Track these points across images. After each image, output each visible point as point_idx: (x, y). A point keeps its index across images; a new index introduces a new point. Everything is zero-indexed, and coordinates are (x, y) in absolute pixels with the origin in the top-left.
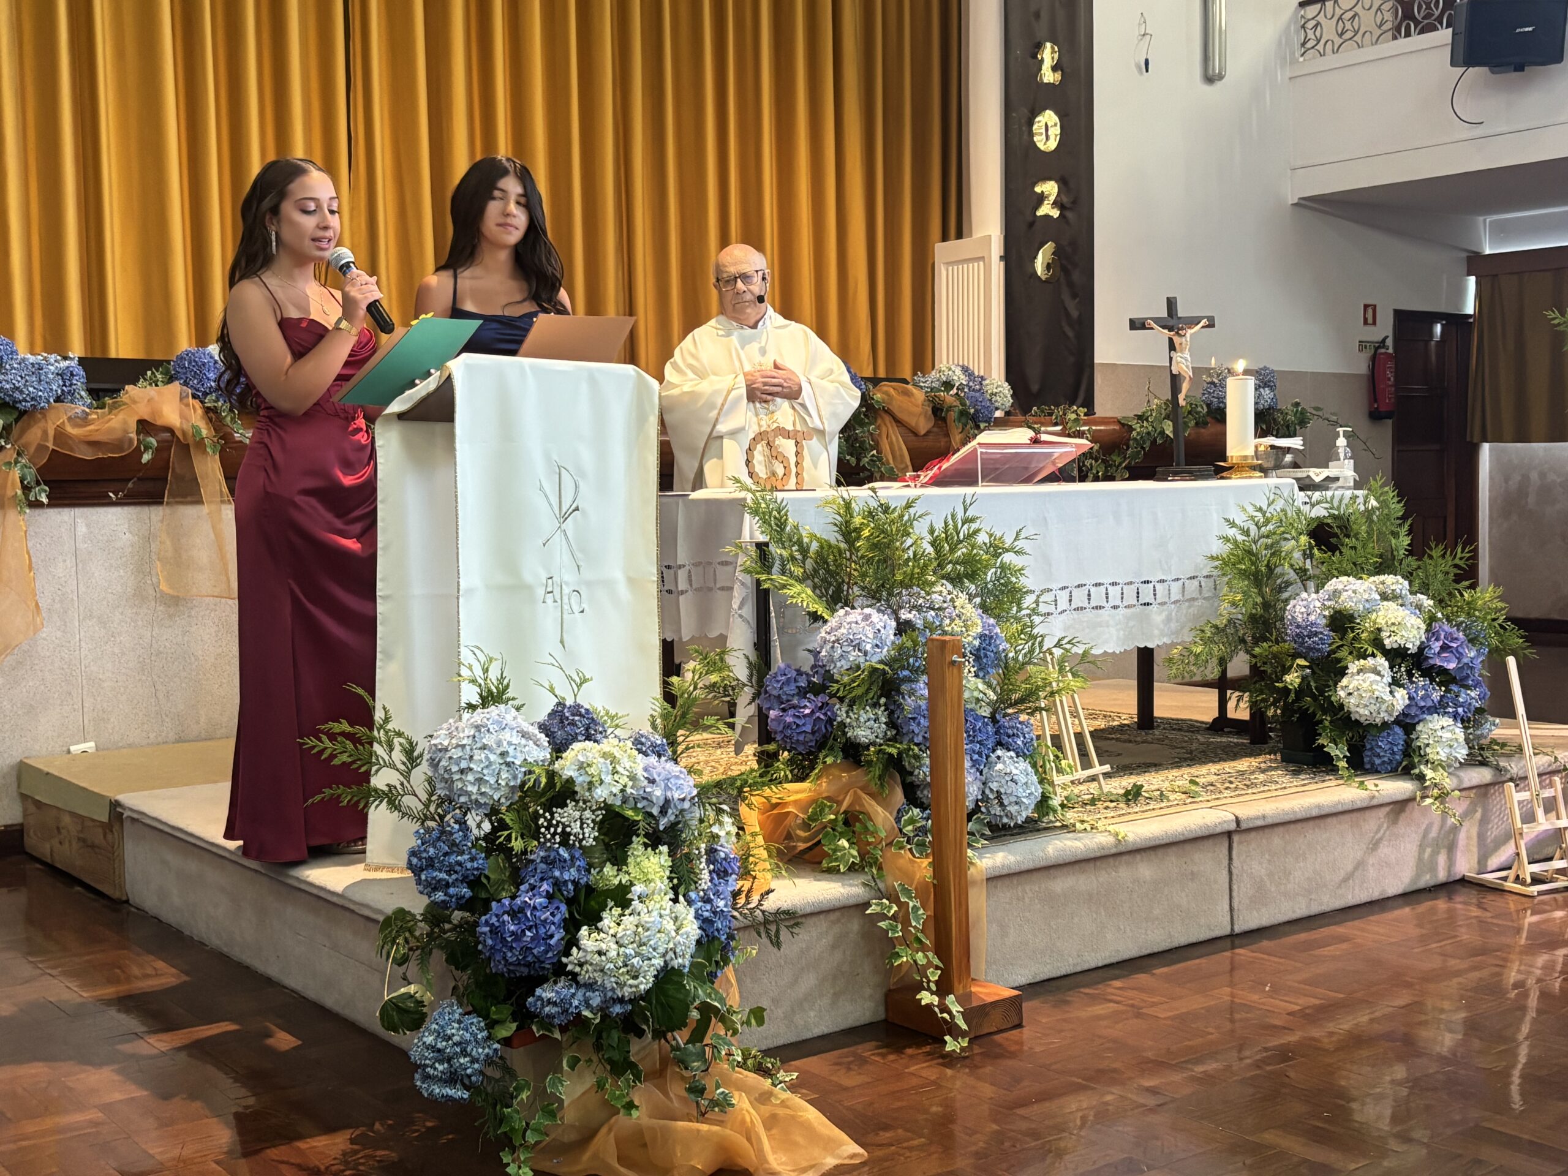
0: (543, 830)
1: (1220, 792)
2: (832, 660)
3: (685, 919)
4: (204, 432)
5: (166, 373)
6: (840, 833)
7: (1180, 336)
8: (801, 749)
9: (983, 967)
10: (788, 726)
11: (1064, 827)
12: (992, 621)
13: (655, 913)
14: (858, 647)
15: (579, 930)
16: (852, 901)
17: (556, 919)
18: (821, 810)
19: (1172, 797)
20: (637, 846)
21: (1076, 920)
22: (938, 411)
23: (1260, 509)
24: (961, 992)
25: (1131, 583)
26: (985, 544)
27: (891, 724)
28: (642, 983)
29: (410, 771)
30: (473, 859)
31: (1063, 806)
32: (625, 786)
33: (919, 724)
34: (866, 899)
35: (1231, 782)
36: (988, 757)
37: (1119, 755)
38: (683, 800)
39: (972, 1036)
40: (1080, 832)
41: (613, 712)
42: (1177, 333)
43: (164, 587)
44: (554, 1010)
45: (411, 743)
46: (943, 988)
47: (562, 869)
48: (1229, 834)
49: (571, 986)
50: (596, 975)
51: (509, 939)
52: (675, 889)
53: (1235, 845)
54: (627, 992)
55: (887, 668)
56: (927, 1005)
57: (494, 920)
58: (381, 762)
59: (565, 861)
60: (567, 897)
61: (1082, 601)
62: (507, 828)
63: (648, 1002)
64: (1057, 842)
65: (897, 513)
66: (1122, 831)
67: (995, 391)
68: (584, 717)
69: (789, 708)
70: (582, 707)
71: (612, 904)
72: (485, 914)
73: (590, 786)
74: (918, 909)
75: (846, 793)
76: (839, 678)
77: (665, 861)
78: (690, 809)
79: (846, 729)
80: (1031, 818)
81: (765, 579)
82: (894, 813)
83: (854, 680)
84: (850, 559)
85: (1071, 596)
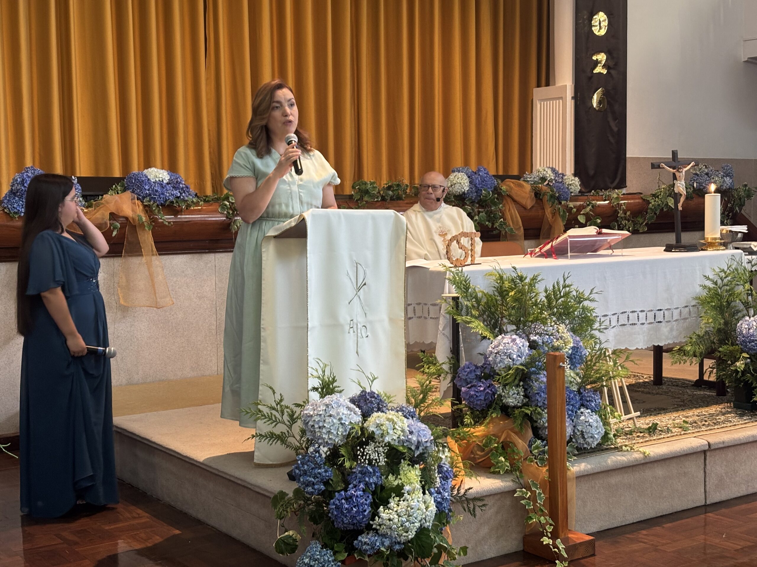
1: (700, 427)
2: (495, 363)
3: (430, 503)
4: (144, 219)
5: (123, 186)
6: (500, 453)
7: (680, 172)
8: (478, 408)
9: (574, 523)
10: (472, 396)
12: (578, 338)
13: (416, 500)
14: (509, 356)
15: (379, 508)
16: (507, 490)
17: (367, 502)
18: (489, 441)
19: (674, 430)
20: (404, 466)
21: (622, 498)
22: (538, 194)
23: (723, 271)
24: (563, 537)
25: (652, 311)
26: (574, 296)
27: (526, 396)
28: (410, 535)
29: (292, 425)
30: (326, 471)
31: (615, 435)
32: (400, 435)
33: (541, 396)
34: (514, 488)
35: (706, 421)
36: (576, 412)
37: (644, 402)
38: (426, 442)
39: (569, 560)
40: (625, 451)
41: (388, 395)
42: (678, 171)
43: (122, 302)
44: (368, 547)
45: (292, 412)
46: (554, 536)
47: (369, 477)
48: (705, 452)
49: (376, 536)
50: (387, 530)
51: (345, 512)
52: (423, 487)
53: (708, 457)
54: (403, 539)
55: (525, 368)
56: (546, 544)
57: (337, 502)
58: (278, 421)
59: (371, 473)
60: (372, 491)
61: (624, 321)
62: (343, 456)
63: (413, 544)
64: (613, 457)
65: (527, 281)
66: (647, 451)
67: (570, 183)
68: (376, 398)
69: (472, 386)
70: (375, 393)
71: (394, 495)
72: (332, 499)
73: (382, 435)
74: (541, 494)
75: (503, 432)
76: (499, 373)
77: (418, 472)
78: (430, 446)
79: (502, 398)
80: (599, 444)
81: (459, 319)
82: (528, 443)
83: (507, 375)
84: (502, 305)
85: (618, 319)
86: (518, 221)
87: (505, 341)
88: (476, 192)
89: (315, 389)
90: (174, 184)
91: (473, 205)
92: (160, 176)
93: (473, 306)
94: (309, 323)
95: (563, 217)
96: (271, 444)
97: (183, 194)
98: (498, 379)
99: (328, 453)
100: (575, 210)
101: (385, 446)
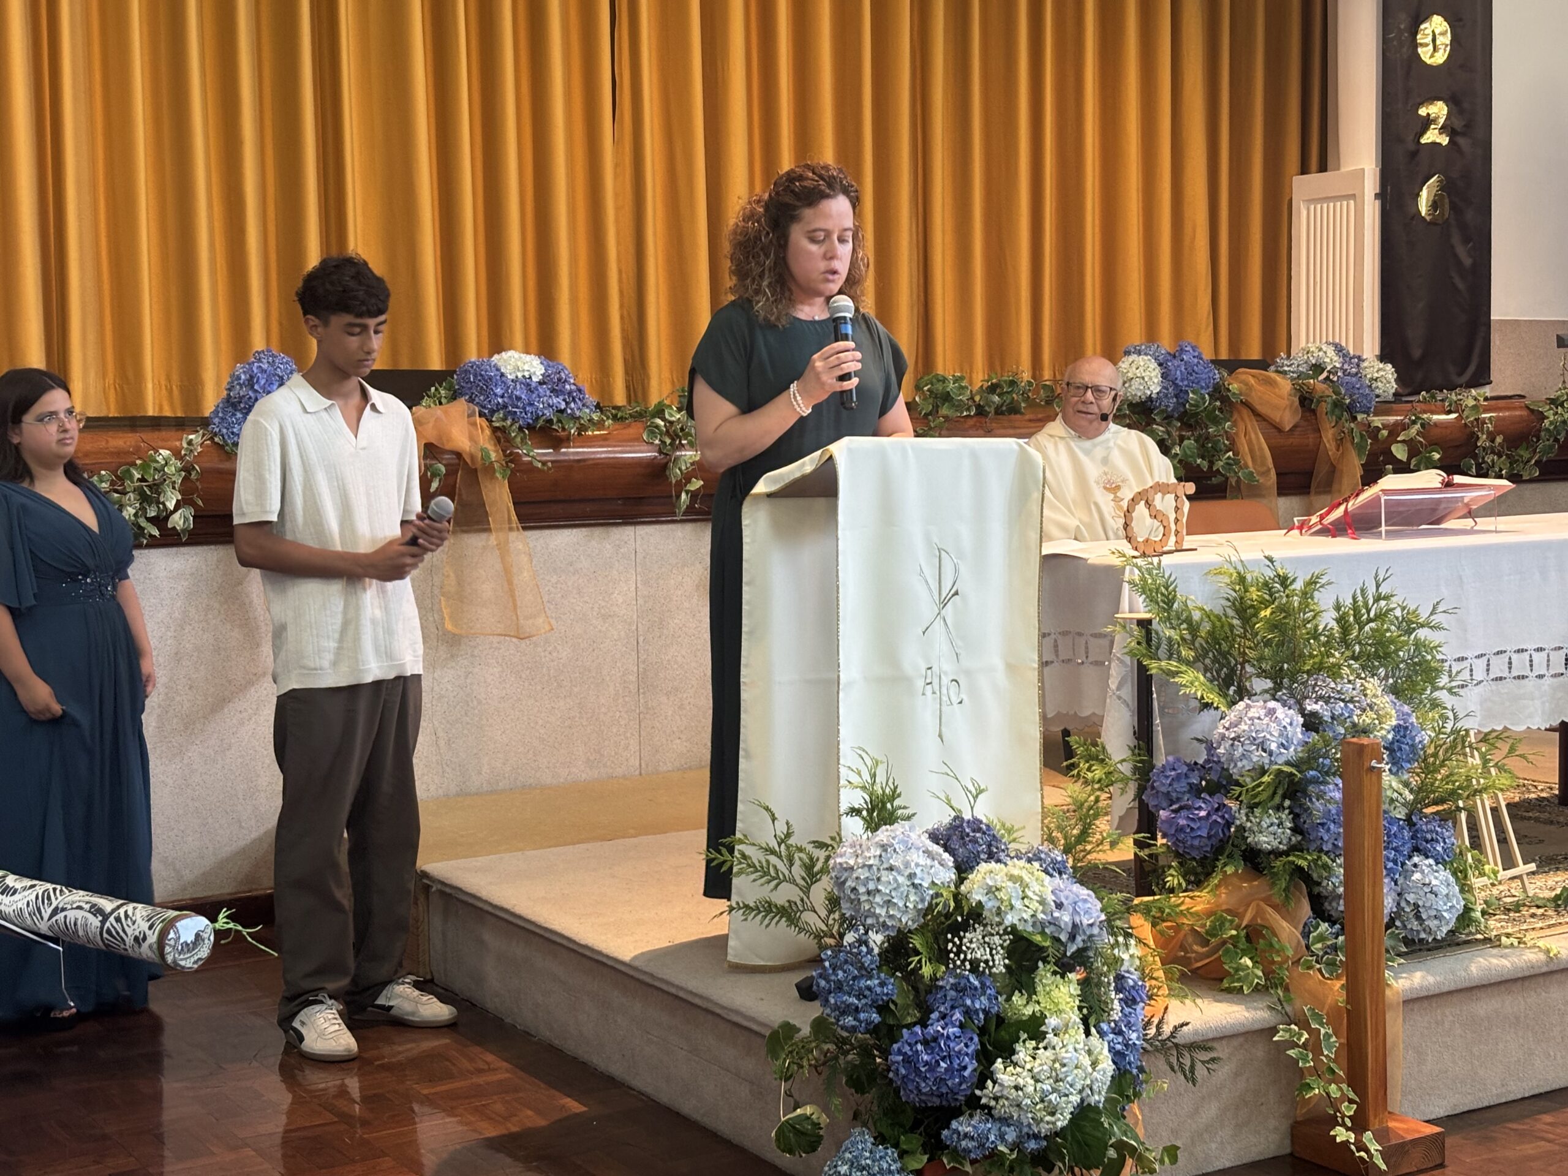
0: (952, 955)
2: (1231, 759)
3: (1100, 1053)
4: (493, 456)
5: (450, 388)
6: (1242, 950)
8: (1195, 854)
9: (1399, 1097)
10: (1181, 829)
11: (1487, 940)
12: (1406, 708)
13: (1070, 1048)
14: (1262, 746)
15: (994, 1062)
16: (1257, 1027)
17: (970, 1051)
18: (1220, 925)
20: (1045, 975)
21: (1501, 1046)
22: (1306, 401)
24: (1377, 1127)
25: (1560, 648)
26: (1397, 618)
27: (1296, 830)
28: (1059, 1120)
29: (810, 887)
30: (882, 984)
31: (1484, 913)
32: (1035, 912)
33: (1328, 830)
34: (1272, 1024)
36: (1403, 864)
37: (1541, 841)
38: (1091, 925)
40: (1506, 947)
41: (1008, 825)
43: (449, 626)
44: (971, 1144)
45: (811, 859)
46: (1359, 1124)
47: (973, 998)
49: (988, 1121)
50: (1012, 1109)
51: (923, 1069)
52: (1085, 1021)
54: (1044, 1129)
55: (1295, 772)
56: (1342, 1142)
57: (907, 1049)
58: (781, 876)
59: (976, 988)
60: (978, 1028)
61: (1501, 670)
62: (917, 953)
63: (1064, 1138)
64: (1481, 960)
65: (1298, 586)
66: (1553, 947)
67: (1376, 375)
68: (984, 833)
69: (1181, 808)
70: (981, 822)
71: (1026, 1036)
72: (896, 1042)
73: (999, 912)
74: (1330, 1036)
75: (1248, 905)
76: (1241, 780)
77: (1075, 989)
78: (1099, 935)
79: (1246, 834)
80: (1451, 932)
81: (1154, 667)
82: (1301, 927)
83: (1259, 785)
84: (1245, 637)
85: (1488, 665)
86: (1263, 457)
87: (1253, 713)
88: (1176, 396)
89: (854, 811)
90: (554, 383)
91: (1169, 424)
92: (526, 367)
93: (1183, 639)
94: (841, 674)
95: (1360, 448)
96: (767, 926)
97: (572, 405)
98: (1237, 793)
99: (886, 945)
100: (1385, 433)
101: (1006, 932)
